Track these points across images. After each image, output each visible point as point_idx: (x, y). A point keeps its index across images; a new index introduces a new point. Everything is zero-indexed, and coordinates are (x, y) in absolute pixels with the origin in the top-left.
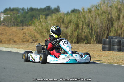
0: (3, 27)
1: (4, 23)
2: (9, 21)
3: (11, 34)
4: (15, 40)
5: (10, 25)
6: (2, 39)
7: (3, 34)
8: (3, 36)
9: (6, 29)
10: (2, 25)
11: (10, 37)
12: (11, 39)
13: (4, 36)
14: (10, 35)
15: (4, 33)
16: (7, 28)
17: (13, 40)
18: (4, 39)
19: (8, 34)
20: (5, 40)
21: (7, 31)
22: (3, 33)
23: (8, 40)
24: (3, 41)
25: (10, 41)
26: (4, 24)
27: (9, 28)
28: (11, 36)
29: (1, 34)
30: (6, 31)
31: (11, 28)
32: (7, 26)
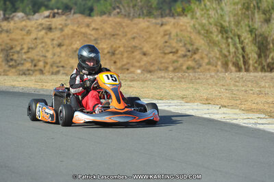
0: (118, 20)
1: (118, 10)
2: (131, 5)
3: (135, 35)
4: (145, 49)
5: (131, 15)
6: (114, 46)
7: (117, 35)
8: (118, 41)
9: (124, 24)
10: (114, 15)
11: (134, 44)
12: (135, 47)
13: (120, 40)
14: (134, 38)
15: (120, 33)
16: (126, 21)
17: (141, 49)
18: (119, 47)
19: (129, 36)
20: (122, 49)
21: (126, 29)
22: (117, 32)
23: (129, 49)
24: (117, 52)
25: (133, 52)
26: (118, 13)
27: (132, 20)
28: (136, 40)
29: (113, 35)
30: (124, 28)
31: (136, 20)
32: (125, 16)
